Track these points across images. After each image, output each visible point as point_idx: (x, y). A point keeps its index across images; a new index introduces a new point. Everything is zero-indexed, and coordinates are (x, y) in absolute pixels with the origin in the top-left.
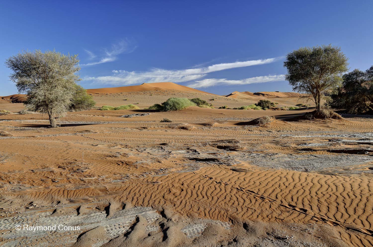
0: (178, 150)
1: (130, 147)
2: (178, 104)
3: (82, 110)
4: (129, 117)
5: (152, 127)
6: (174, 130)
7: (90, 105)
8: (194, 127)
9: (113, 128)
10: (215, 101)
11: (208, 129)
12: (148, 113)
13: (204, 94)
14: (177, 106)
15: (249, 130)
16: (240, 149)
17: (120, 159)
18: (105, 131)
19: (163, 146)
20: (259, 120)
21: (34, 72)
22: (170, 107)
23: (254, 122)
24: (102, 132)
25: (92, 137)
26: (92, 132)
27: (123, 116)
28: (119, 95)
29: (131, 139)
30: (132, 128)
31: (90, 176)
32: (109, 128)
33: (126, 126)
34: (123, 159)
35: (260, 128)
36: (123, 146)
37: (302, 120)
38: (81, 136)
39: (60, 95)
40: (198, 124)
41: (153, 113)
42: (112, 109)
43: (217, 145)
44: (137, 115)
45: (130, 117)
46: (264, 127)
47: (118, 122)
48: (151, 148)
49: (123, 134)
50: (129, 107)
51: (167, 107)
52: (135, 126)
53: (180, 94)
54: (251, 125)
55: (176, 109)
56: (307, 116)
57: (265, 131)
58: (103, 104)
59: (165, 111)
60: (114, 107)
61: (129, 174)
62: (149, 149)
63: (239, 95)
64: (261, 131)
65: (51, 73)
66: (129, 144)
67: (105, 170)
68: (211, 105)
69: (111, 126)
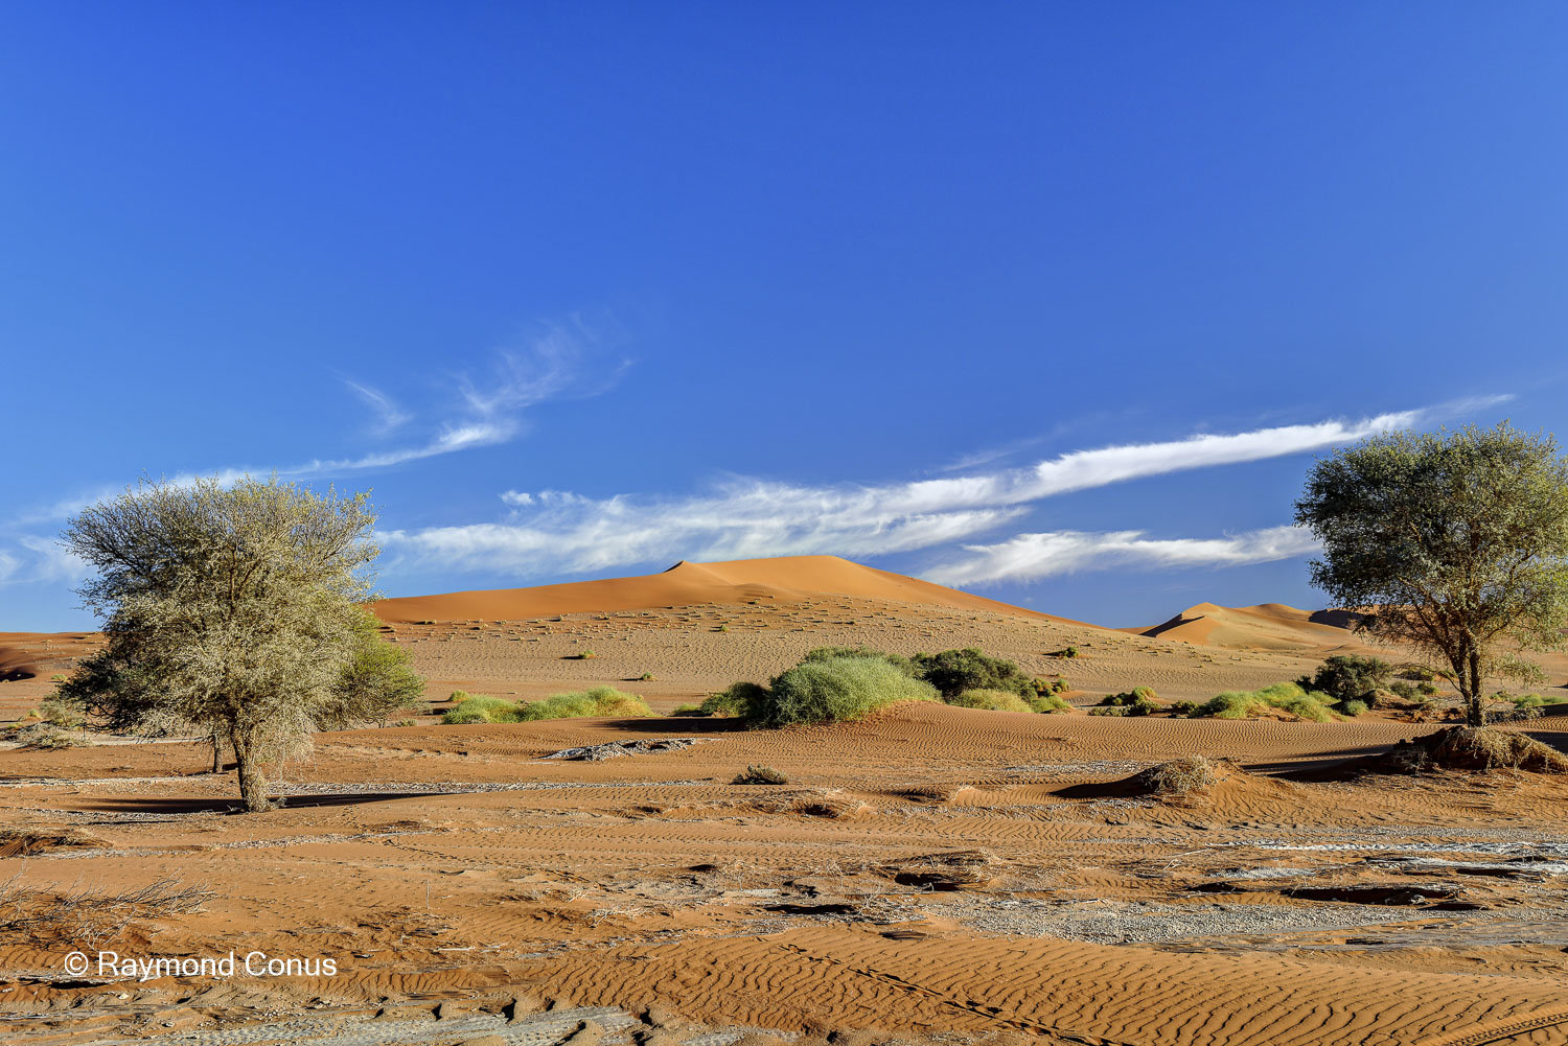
0: (752, 887)
1: (580, 879)
2: (838, 689)
3: (351, 722)
4: (591, 757)
5: (683, 805)
6: (776, 819)
7: (393, 697)
8: (864, 806)
9: (513, 811)
10: (1080, 661)
11: (926, 815)
12: (684, 734)
13: (1019, 619)
14: (834, 701)
15: (1107, 821)
16: (974, 885)
17: (543, 905)
18: (479, 823)
19: (698, 875)
20: (1159, 776)
21: (187, 573)
22: (797, 705)
23: (1139, 787)
24: (470, 828)
25: (429, 848)
26: (429, 829)
27: (559, 755)
28: (542, 630)
29: (587, 854)
30: (595, 812)
31: (457, 945)
32: (499, 812)
33: (572, 802)
34: (552, 905)
35: (1160, 811)
36: (554, 876)
37: (1375, 777)
38: (385, 844)
39: (289, 666)
40: (887, 793)
41: (713, 735)
42: (505, 714)
43: (898, 869)
44: (633, 745)
45: (595, 756)
46: (1178, 805)
47: (534, 785)
48: (655, 883)
49: (556, 834)
50: (595, 704)
51: (780, 704)
52: (607, 803)
53: (879, 619)
54: (1121, 797)
55: (830, 717)
56: (1400, 759)
57: (1178, 823)
58: (454, 683)
59: (774, 725)
60: (510, 703)
61: (568, 941)
62: (648, 884)
63: (1227, 624)
64: (1158, 824)
65: (257, 576)
66: (577, 869)
67: (499, 932)
68: (1059, 684)
69: (507, 802)
